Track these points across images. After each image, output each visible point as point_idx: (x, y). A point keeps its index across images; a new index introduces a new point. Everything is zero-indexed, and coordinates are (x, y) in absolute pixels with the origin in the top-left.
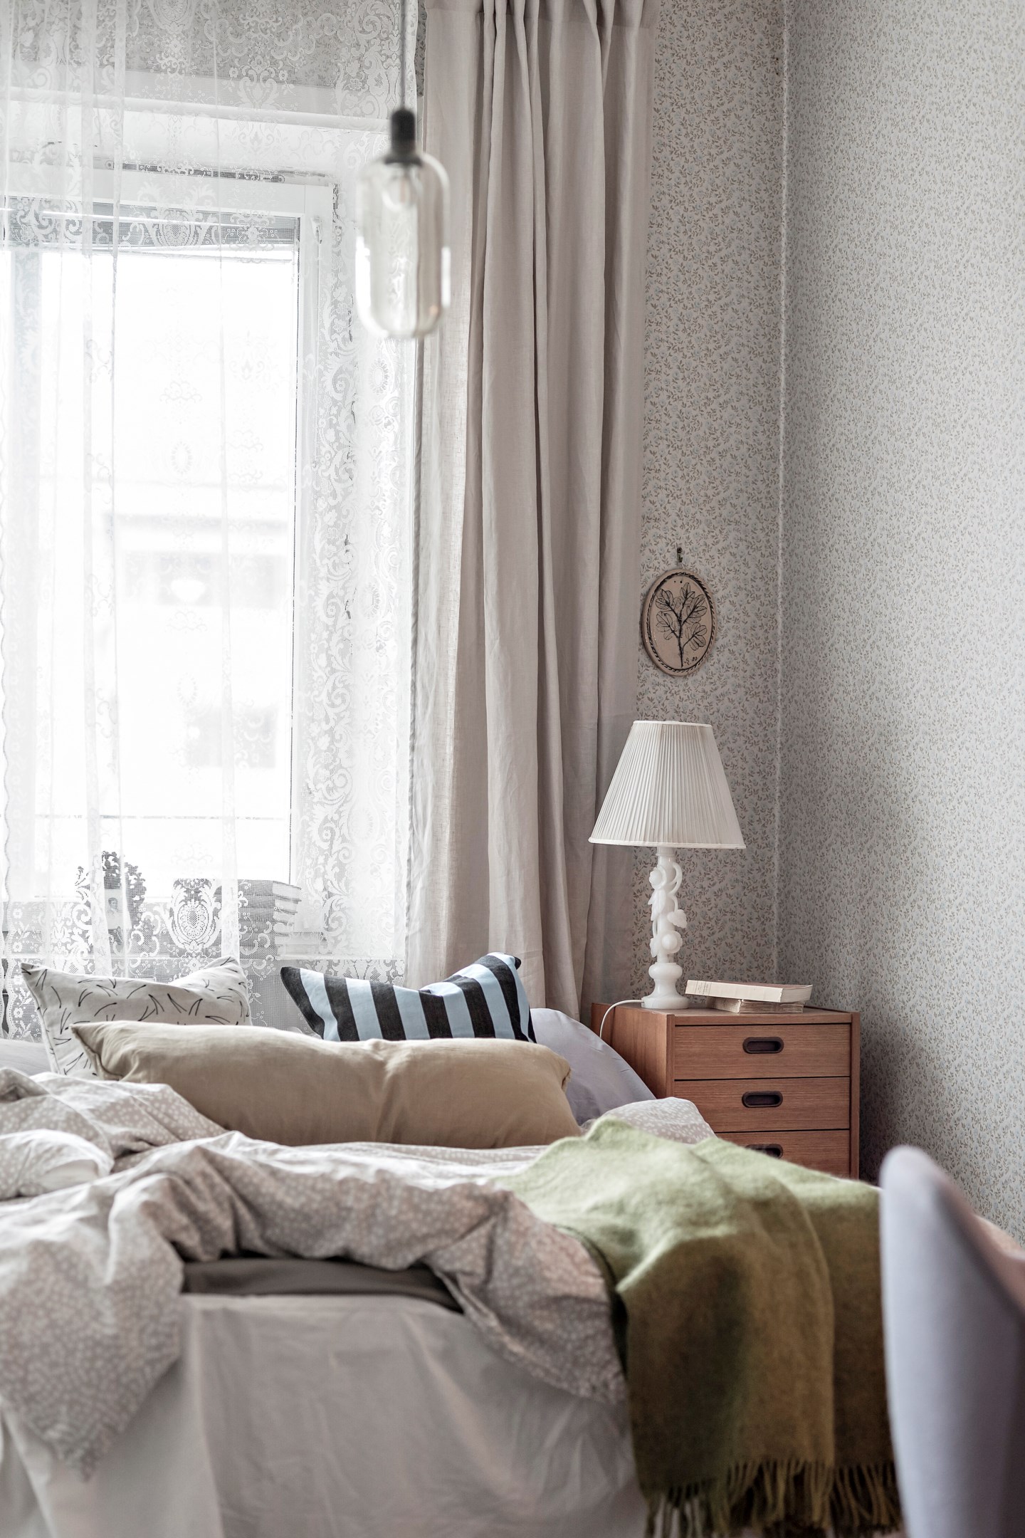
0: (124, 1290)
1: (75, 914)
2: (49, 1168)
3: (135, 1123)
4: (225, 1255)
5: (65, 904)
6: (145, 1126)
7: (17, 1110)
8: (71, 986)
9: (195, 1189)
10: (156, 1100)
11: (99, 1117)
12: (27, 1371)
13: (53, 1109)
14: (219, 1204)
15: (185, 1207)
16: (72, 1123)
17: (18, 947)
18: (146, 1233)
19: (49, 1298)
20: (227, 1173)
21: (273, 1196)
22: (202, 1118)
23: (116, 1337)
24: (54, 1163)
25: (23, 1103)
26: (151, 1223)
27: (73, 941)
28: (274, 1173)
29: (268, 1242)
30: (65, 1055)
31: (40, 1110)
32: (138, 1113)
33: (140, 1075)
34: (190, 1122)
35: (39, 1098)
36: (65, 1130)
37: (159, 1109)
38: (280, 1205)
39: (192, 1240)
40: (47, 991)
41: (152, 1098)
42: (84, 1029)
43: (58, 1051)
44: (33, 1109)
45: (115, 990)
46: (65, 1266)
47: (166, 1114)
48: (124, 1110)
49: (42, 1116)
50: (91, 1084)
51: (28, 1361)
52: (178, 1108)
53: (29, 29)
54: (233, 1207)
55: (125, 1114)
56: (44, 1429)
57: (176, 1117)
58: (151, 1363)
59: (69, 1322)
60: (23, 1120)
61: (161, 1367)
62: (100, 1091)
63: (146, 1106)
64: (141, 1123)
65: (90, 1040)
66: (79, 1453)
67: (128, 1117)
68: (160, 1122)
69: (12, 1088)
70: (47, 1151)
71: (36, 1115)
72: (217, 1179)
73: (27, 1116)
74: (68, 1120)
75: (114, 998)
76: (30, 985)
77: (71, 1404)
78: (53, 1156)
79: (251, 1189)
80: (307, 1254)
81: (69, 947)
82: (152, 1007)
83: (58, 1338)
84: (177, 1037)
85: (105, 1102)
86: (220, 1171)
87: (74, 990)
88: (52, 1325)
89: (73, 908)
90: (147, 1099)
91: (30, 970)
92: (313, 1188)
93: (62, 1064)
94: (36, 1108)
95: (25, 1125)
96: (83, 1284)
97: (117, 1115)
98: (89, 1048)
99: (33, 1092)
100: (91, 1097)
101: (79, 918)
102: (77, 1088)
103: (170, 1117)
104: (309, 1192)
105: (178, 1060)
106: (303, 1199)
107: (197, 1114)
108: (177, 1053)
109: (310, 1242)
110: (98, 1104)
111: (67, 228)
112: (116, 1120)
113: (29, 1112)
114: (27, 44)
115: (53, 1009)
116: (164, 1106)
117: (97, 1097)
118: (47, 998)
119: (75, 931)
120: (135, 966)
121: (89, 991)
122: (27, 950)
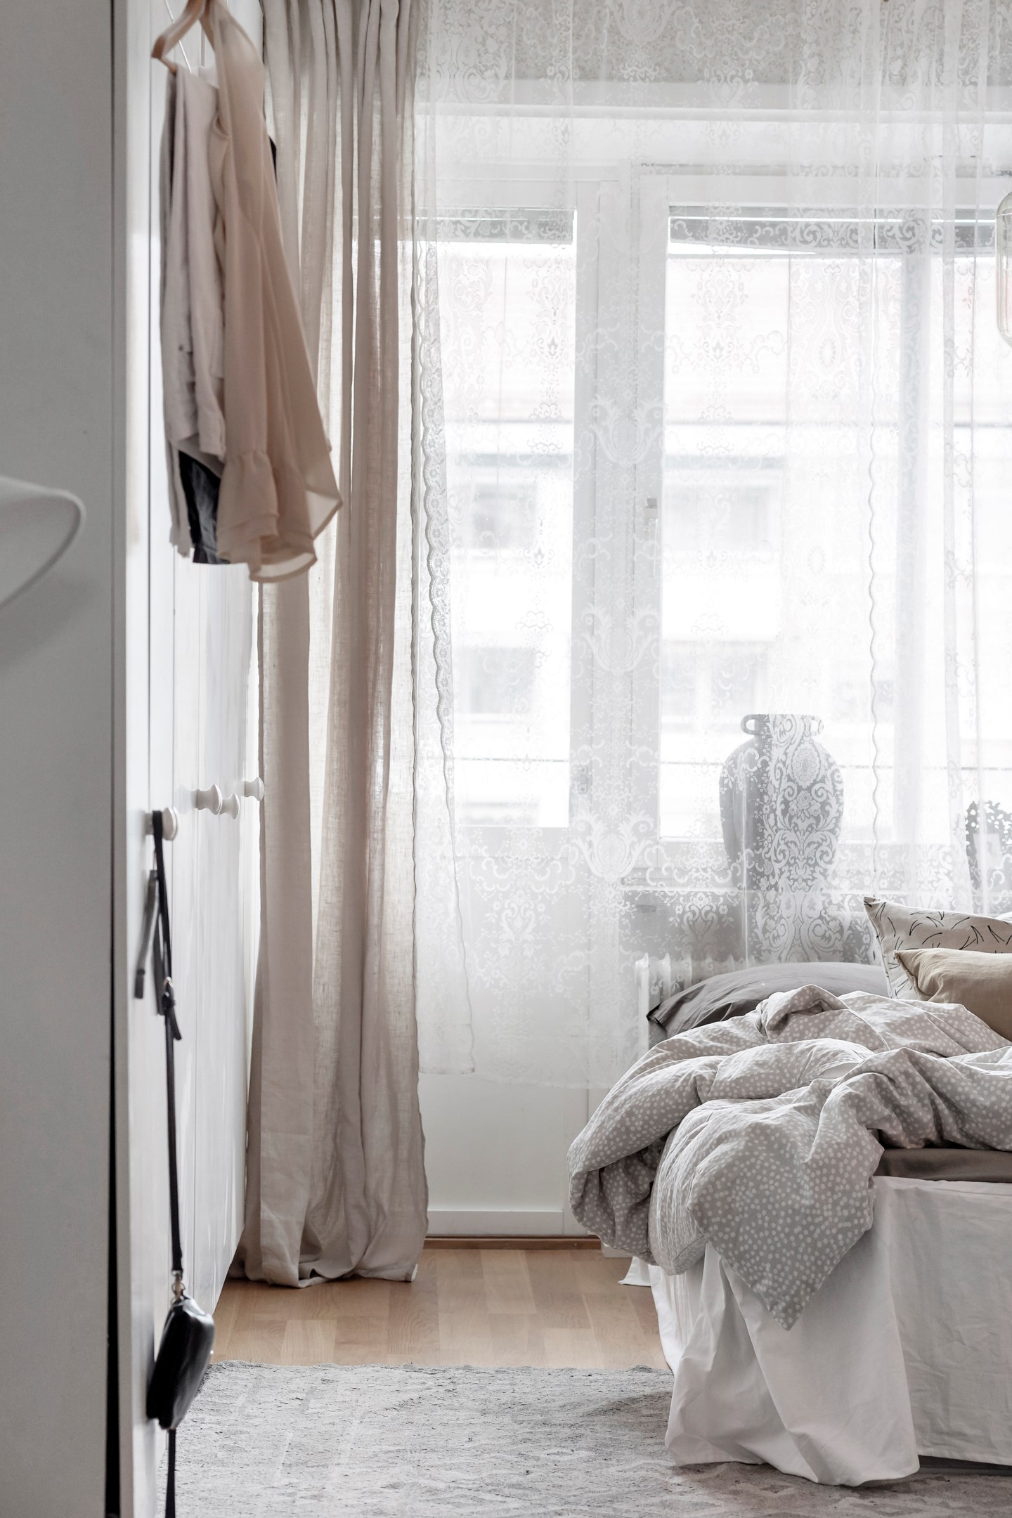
0: (823, 1169)
1: (941, 856)
2: (824, 1070)
3: (926, 1037)
4: (929, 1145)
5: (931, 846)
6: (935, 1039)
7: (816, 1021)
8: (904, 917)
9: (897, 1087)
10: (950, 1017)
11: (893, 1031)
12: (738, 1233)
13: (846, 1021)
14: (920, 1100)
15: (889, 1101)
16: (861, 1033)
17: (883, 884)
18: (845, 1121)
19: (759, 1172)
20: (929, 1074)
21: (967, 1095)
22: (994, 1035)
23: (812, 1207)
24: (828, 1066)
25: (822, 1015)
26: (852, 1112)
27: (939, 880)
28: (971, 1075)
29: (967, 1135)
30: (897, 978)
31: (836, 1021)
32: (930, 1027)
33: (943, 996)
34: (981, 1037)
35: (837, 1011)
36: (854, 1041)
37: (951, 1025)
38: (974, 1103)
39: (895, 1130)
40: (884, 921)
41: (946, 1015)
42: (905, 954)
43: (891, 974)
44: (830, 1021)
45: (942, 922)
46: (776, 1146)
47: (958, 1030)
48: (918, 1025)
49: (837, 1027)
50: (892, 1002)
51: (739, 1224)
52: (970, 1025)
53: (898, 57)
54: (933, 1103)
55: (918, 1029)
56: (754, 1283)
57: (967, 1033)
58: (843, 1231)
59: (774, 1193)
60: (822, 1030)
61: (854, 1237)
62: (898, 1008)
63: (940, 1022)
64: (932, 1036)
65: (909, 965)
66: (782, 1305)
67: (920, 1031)
68: (952, 1037)
69: (816, 1003)
70: (824, 1056)
71: (832, 1026)
72: (919, 1078)
73: (825, 1027)
74: (857, 1031)
75: (940, 928)
76: (871, 915)
77: (774, 1262)
78: (828, 1060)
79: (949, 1088)
80: (999, 1147)
81: (935, 884)
82: (973, 937)
83: (764, 1207)
84: (981, 963)
85: (901, 1017)
86: (922, 1073)
87: (906, 921)
88: (760, 1195)
89: (939, 849)
90: (941, 1017)
91: (872, 903)
92: (1003, 1090)
93: (894, 985)
94: (834, 1020)
95: (822, 1035)
96: (787, 1161)
97: (910, 1029)
98: (909, 971)
99: (834, 1007)
100: (889, 1012)
101: (944, 859)
102: (880, 1005)
103: (962, 1033)
104: (999, 1092)
105: (977, 983)
106: (994, 1099)
107: (989, 1030)
108: (977, 977)
109: (1001, 1136)
110: (895, 1019)
111: (933, 237)
112: (909, 1033)
113: (827, 1023)
114: (896, 72)
115: (889, 937)
116: (956, 1023)
117: (895, 1012)
118: (884, 928)
119: (941, 870)
120: (996, 903)
121: (919, 922)
122: (892, 887)
